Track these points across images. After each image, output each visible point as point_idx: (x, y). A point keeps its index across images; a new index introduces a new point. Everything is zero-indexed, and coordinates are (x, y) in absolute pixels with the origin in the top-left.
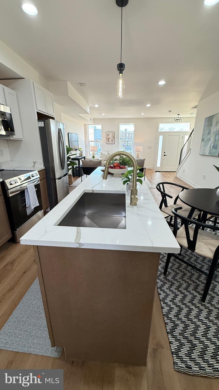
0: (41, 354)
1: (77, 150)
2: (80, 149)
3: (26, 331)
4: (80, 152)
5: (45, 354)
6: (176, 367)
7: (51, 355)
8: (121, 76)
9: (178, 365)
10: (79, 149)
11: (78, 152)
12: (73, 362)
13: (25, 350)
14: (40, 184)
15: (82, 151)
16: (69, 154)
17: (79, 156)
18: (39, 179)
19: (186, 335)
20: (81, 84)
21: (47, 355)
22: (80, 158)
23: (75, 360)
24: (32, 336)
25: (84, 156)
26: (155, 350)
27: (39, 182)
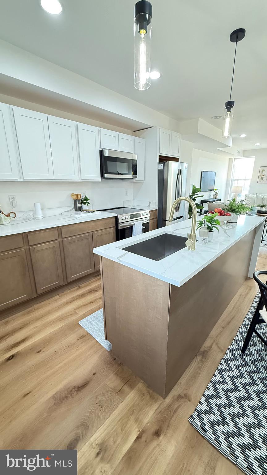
0: (100, 342)
1: (211, 191)
2: (216, 190)
3: (98, 325)
4: (215, 193)
5: (101, 344)
6: (190, 419)
7: (104, 347)
8: (228, 114)
9: (193, 419)
10: (214, 190)
11: (213, 193)
12: (115, 359)
13: (93, 335)
14: (150, 224)
15: (218, 192)
16: (196, 196)
17: (213, 198)
18: (149, 218)
19: (222, 410)
20: (216, 117)
21: (102, 345)
22: (211, 201)
23: (117, 358)
24: (100, 330)
25: (218, 198)
26: (180, 397)
27: (149, 221)
